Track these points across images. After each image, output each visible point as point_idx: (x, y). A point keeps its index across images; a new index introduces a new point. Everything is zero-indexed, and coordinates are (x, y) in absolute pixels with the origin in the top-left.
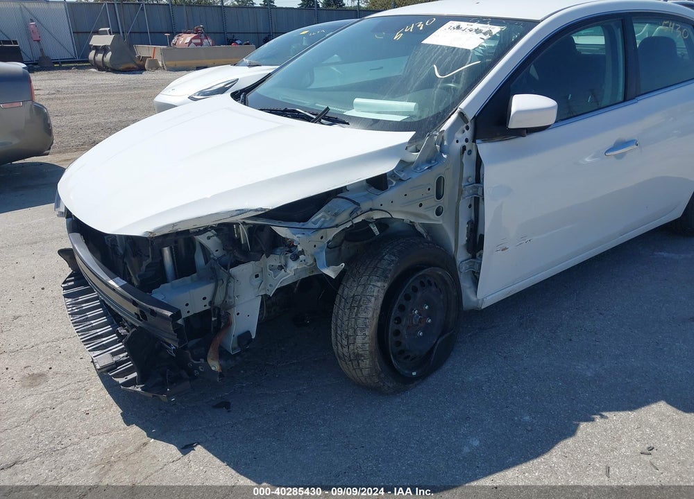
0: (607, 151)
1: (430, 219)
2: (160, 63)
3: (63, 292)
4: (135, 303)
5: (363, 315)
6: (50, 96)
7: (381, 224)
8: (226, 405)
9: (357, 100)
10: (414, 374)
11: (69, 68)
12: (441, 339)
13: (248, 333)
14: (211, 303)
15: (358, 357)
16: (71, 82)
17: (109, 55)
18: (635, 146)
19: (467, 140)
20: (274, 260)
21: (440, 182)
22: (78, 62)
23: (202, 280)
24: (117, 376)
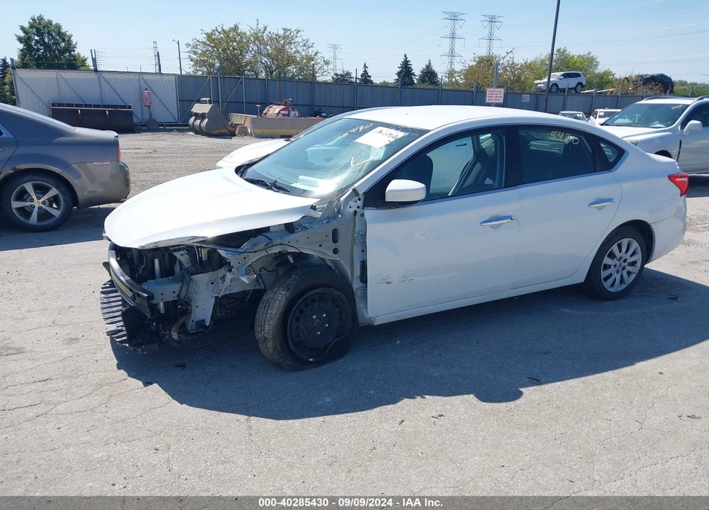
0: (483, 222)
1: (329, 256)
2: (249, 130)
3: (101, 290)
4: (131, 290)
5: (270, 311)
6: (147, 155)
7: (295, 256)
8: (183, 366)
9: (301, 177)
10: (311, 360)
11: (172, 131)
12: (336, 340)
13: (203, 321)
14: (178, 296)
15: (266, 339)
16: (169, 143)
17: (206, 121)
18: (510, 220)
19: (358, 207)
20: (222, 271)
21: (335, 232)
22: (180, 126)
23: (174, 281)
24: (118, 337)
